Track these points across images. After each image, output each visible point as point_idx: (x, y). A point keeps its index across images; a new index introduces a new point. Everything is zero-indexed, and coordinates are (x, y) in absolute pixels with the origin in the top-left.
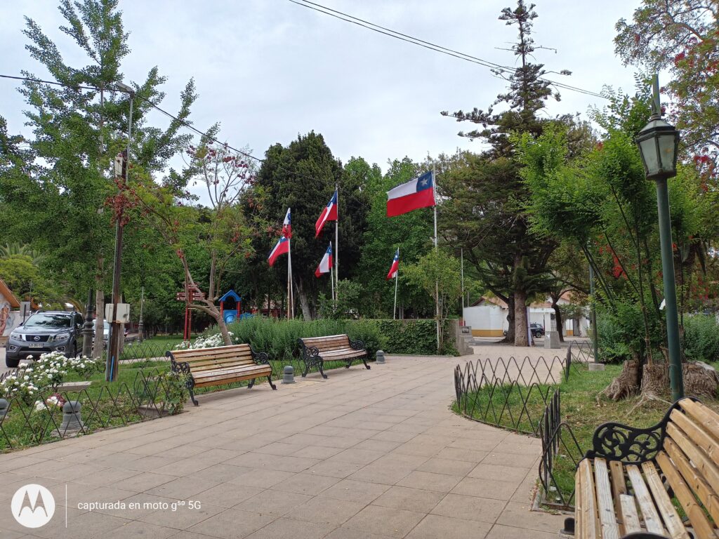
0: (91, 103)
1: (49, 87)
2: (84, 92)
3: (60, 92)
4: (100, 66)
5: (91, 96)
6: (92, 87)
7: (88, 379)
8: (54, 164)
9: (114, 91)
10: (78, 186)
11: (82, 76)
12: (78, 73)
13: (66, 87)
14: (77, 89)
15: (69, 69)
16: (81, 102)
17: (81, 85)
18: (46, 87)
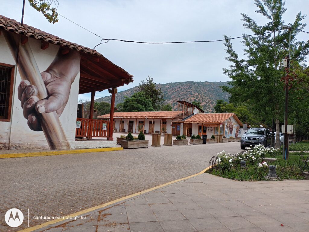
0: (270, 38)
1: (253, 37)
2: (267, 35)
3: (257, 38)
4: (273, 21)
5: (270, 35)
6: (270, 31)
7: (274, 157)
8: (256, 68)
9: (280, 30)
10: (266, 75)
11: (265, 29)
12: (264, 27)
13: (259, 35)
14: (263, 34)
15: (260, 27)
16: (266, 39)
17: (265, 32)
18: (252, 38)
